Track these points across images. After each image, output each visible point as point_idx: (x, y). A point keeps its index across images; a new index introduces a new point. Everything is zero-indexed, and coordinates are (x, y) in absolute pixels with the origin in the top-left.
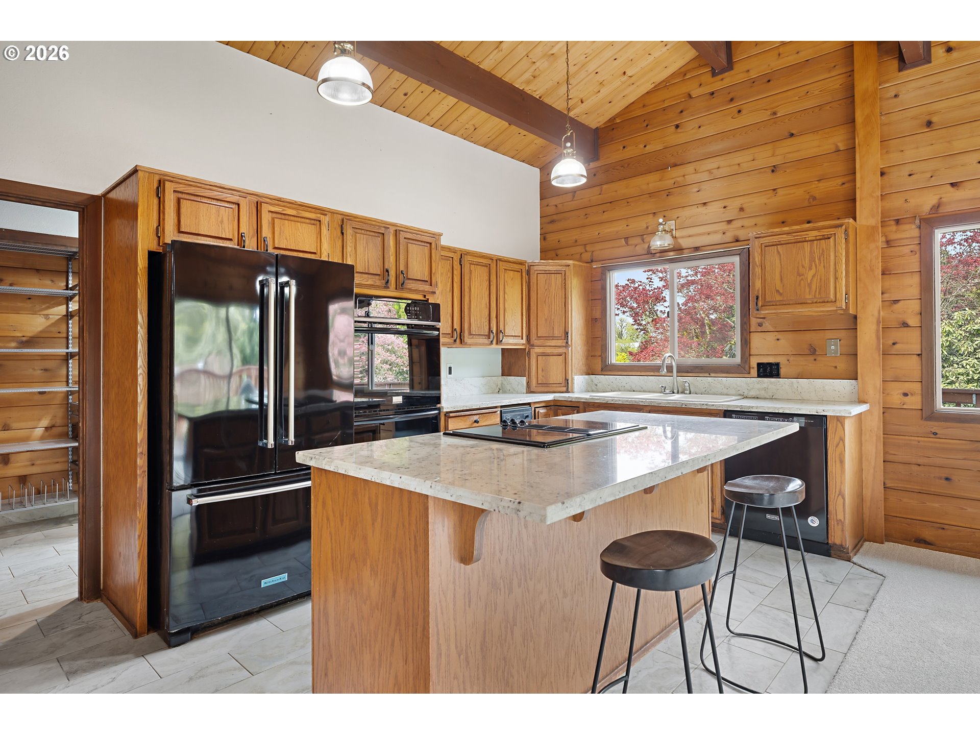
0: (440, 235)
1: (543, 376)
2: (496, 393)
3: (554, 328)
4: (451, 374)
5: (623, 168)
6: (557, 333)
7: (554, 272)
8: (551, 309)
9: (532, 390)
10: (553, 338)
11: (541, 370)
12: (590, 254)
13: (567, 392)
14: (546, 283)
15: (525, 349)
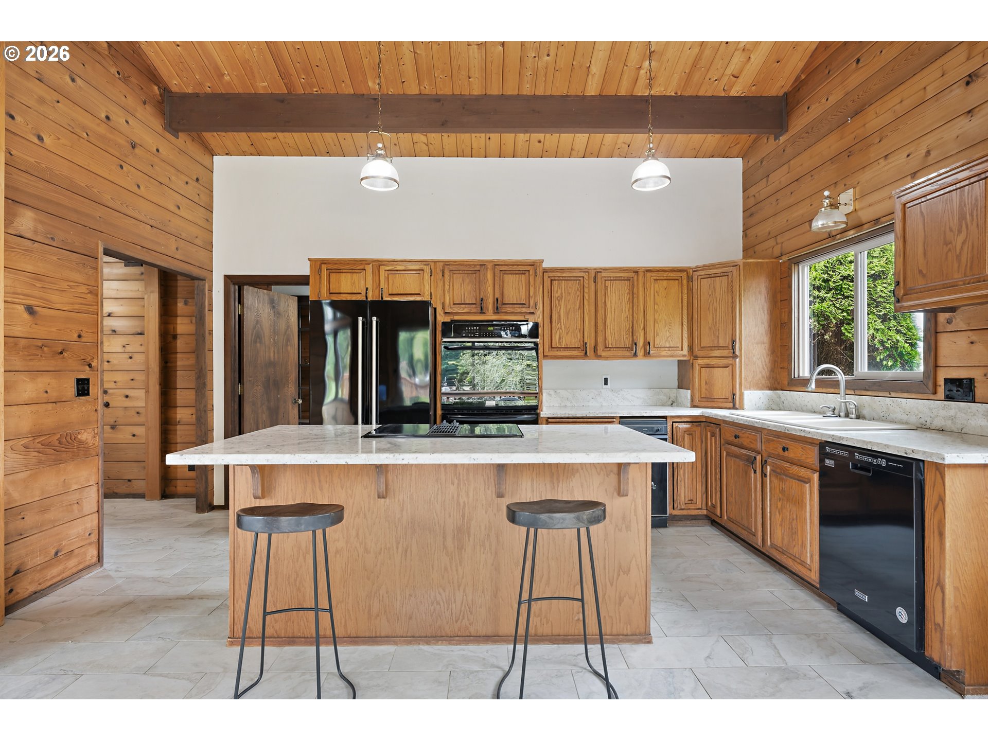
0: (542, 261)
1: (706, 390)
2: (668, 405)
3: (718, 337)
4: (607, 385)
5: (807, 134)
6: (722, 343)
7: (719, 275)
8: (716, 316)
9: (695, 404)
10: (719, 348)
11: (704, 382)
12: (780, 245)
13: (734, 408)
14: (709, 288)
15: (690, 360)
